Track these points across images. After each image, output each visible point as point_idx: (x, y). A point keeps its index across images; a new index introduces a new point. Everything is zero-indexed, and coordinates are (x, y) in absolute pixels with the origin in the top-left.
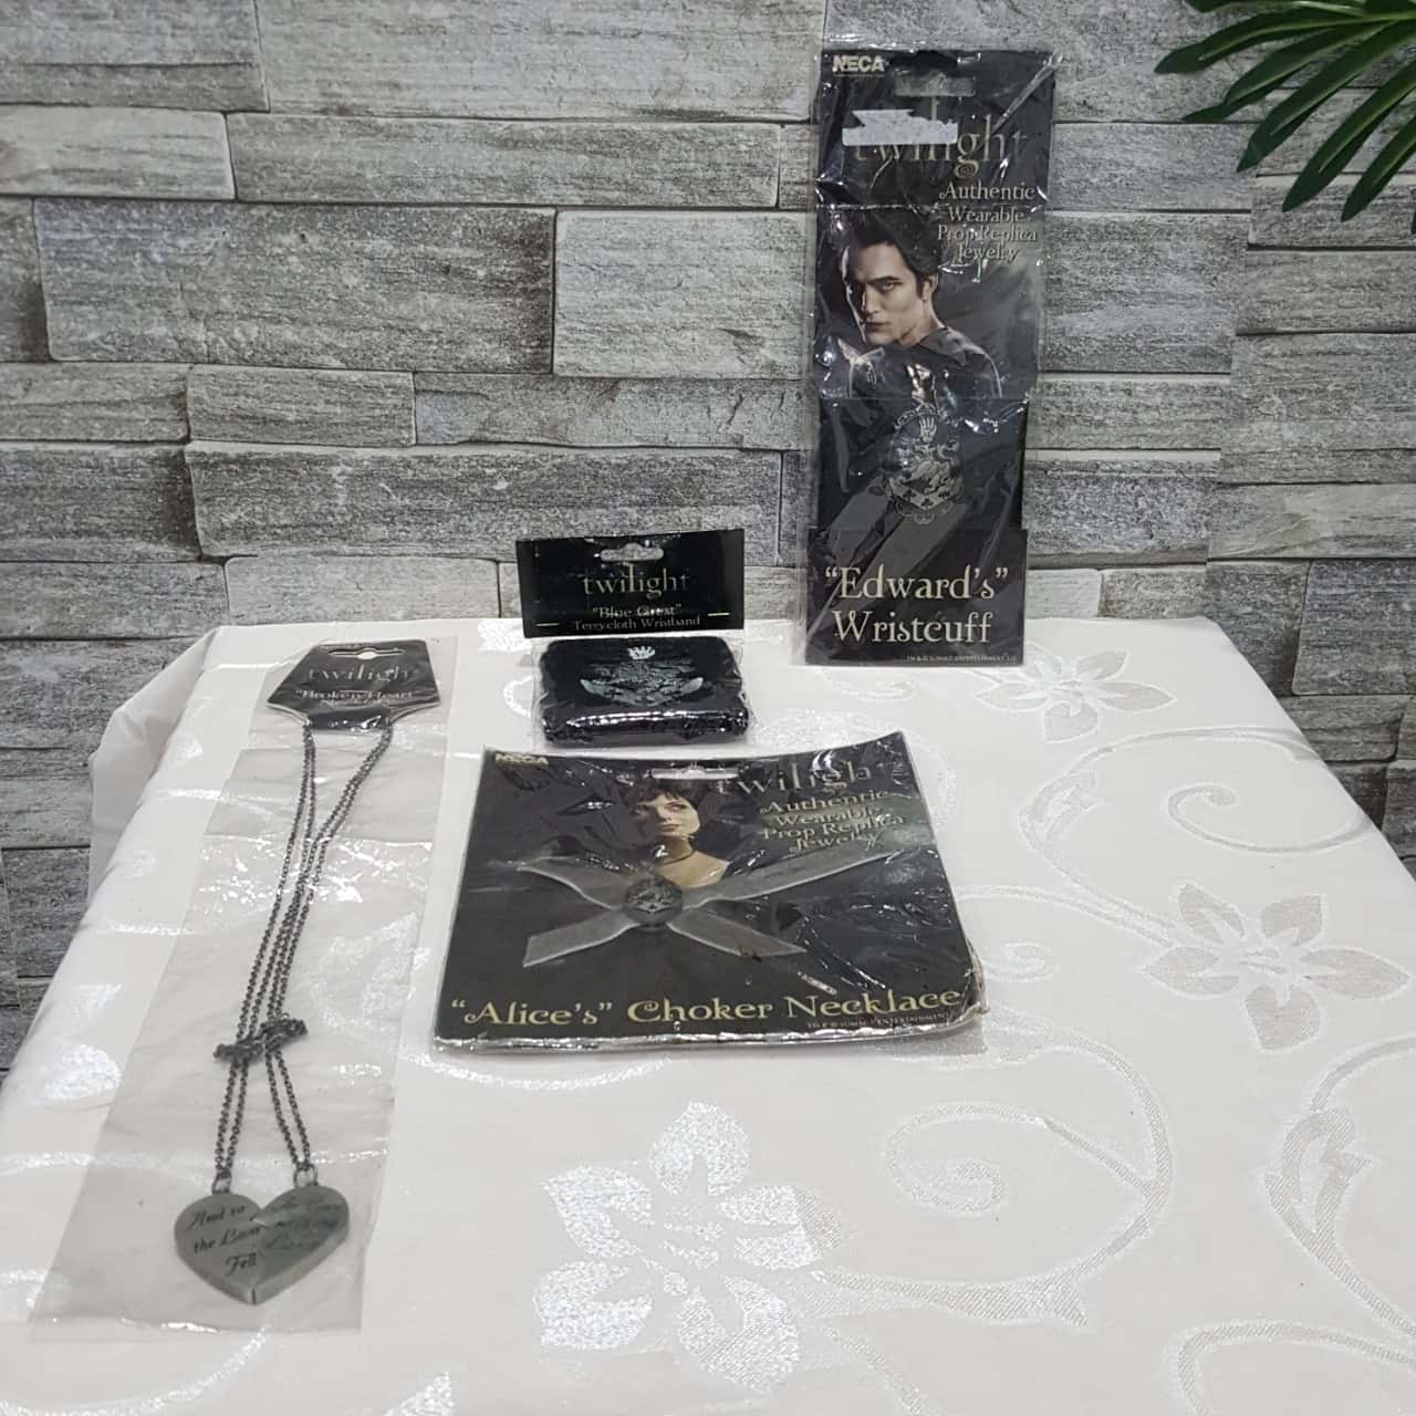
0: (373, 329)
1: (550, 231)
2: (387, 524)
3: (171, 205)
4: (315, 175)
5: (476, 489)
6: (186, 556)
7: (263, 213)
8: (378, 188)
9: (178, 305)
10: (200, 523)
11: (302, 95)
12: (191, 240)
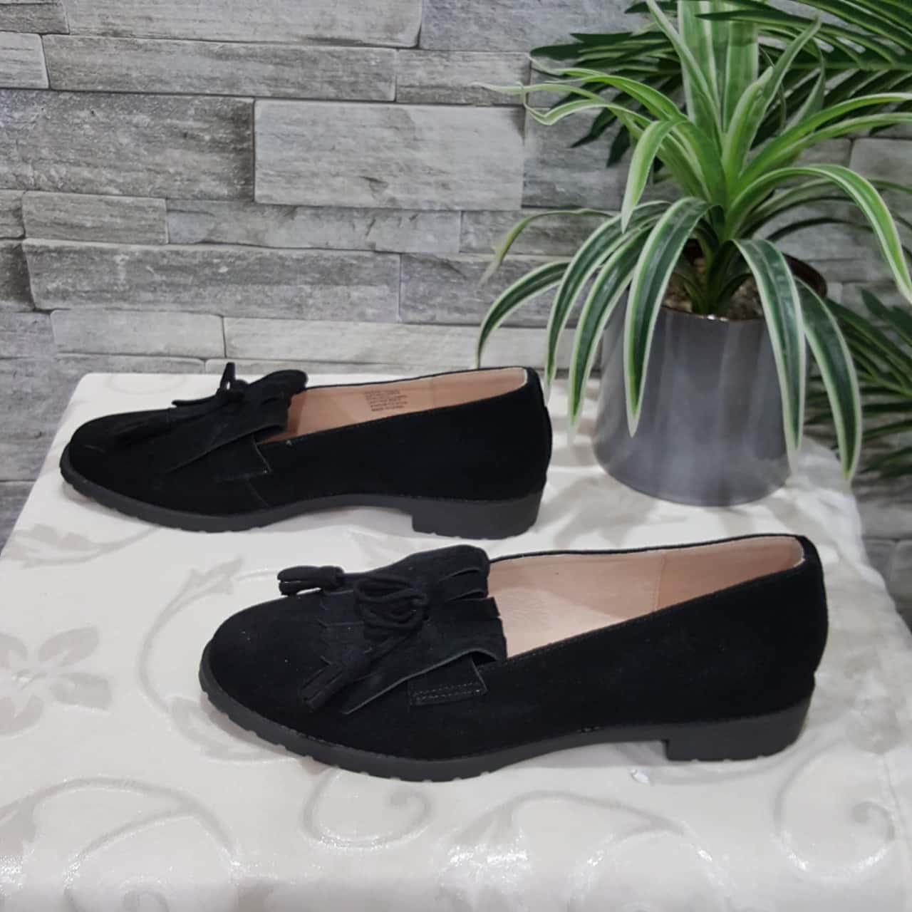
0: (139, 171)
1: (250, 111)
2: (152, 292)
3: (9, 91)
4: (100, 74)
5: (207, 271)
6: (25, 309)
7: (68, 97)
8: (140, 83)
9: (15, 153)
10: (33, 289)
11: (90, 24)
12: (21, 114)
